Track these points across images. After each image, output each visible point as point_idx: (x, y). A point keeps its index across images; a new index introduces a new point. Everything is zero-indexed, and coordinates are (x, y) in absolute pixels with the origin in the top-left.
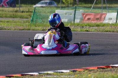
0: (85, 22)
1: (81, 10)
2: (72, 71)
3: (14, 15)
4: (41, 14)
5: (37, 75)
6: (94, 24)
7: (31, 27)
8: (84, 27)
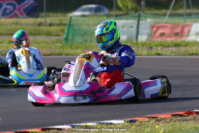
0: (155, 39)
1: (149, 20)
2: (127, 122)
3: (35, 30)
4: (81, 28)
5: (69, 129)
6: (170, 43)
7: (63, 50)
8: (154, 48)
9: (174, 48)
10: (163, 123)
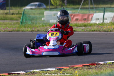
0: (72, 22)
1: (69, 11)
3: (4, 17)
4: (30, 16)
5: (24, 73)
6: (81, 24)
7: (20, 28)
9: (84, 27)
10: (78, 70)
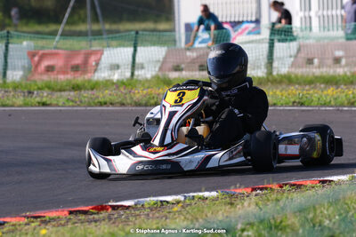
1: (25, 43)
6: (64, 84)
8: (35, 92)
9: (72, 93)
10: (54, 226)
